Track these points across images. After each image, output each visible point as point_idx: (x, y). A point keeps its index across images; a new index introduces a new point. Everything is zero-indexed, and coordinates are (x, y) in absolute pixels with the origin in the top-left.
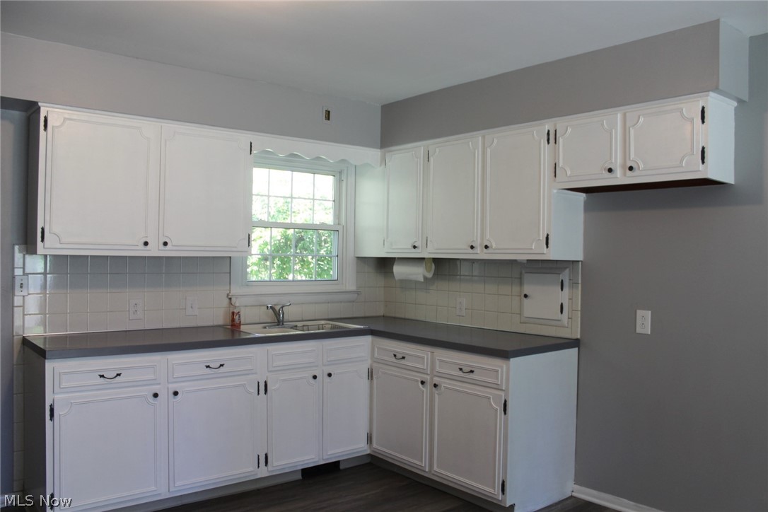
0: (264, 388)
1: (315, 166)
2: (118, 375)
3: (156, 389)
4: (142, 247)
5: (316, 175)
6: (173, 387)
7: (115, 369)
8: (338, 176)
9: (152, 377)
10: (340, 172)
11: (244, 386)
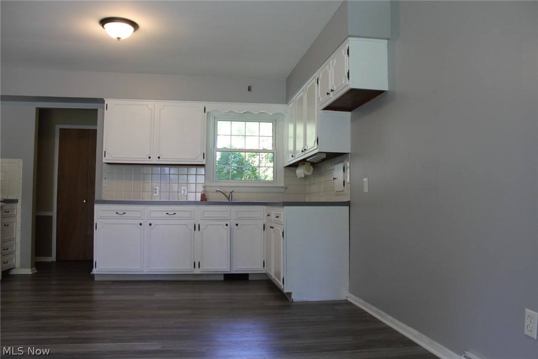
0: (198, 228)
1: (259, 118)
2: (124, 213)
3: (141, 221)
4: (148, 159)
5: (261, 123)
6: (150, 222)
7: (123, 211)
8: (274, 123)
9: (140, 215)
10: (276, 120)
11: (186, 224)
